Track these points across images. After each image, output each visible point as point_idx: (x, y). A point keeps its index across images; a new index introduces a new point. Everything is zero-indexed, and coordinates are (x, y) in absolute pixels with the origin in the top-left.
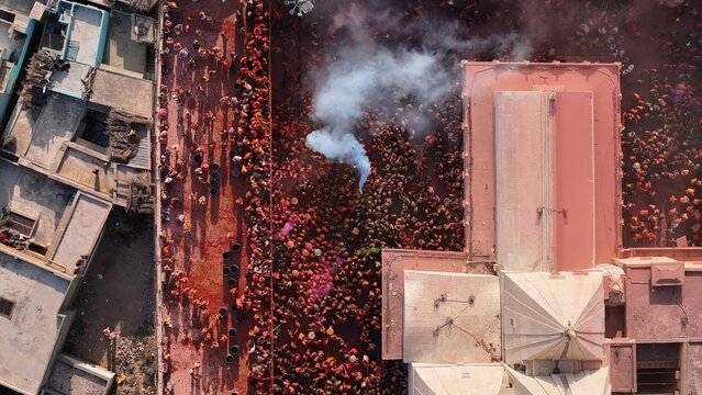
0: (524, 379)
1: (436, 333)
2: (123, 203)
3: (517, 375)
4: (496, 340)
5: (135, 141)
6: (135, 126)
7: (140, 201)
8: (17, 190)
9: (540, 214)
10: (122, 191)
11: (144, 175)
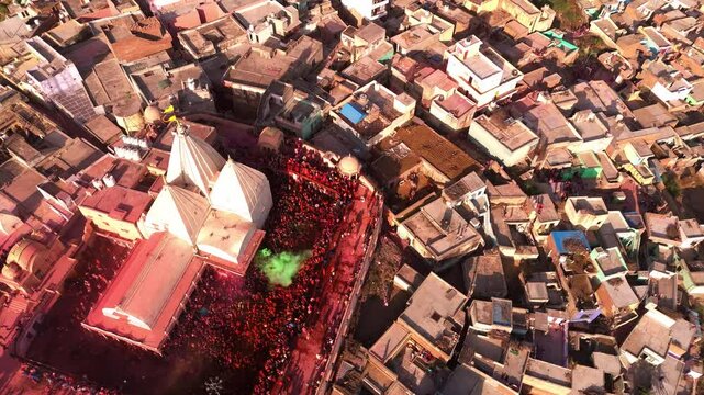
0: (203, 188)
1: (234, 226)
2: (362, 348)
3: (205, 192)
4: (210, 217)
5: (346, 378)
6: (343, 385)
7: (353, 345)
8: (418, 382)
9: (159, 257)
10: (361, 355)
11: (346, 357)
